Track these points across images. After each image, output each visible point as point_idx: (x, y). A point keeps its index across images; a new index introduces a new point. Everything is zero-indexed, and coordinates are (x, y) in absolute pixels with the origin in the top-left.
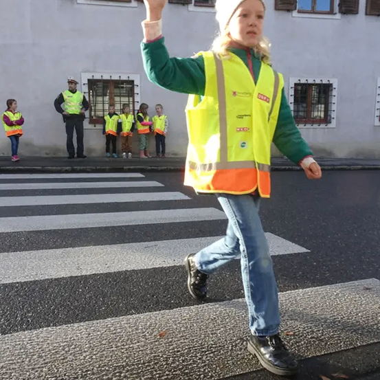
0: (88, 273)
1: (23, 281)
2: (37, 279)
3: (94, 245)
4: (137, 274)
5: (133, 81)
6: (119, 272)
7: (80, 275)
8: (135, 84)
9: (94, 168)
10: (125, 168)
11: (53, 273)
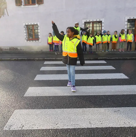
0: (94, 127)
1: (71, 128)
2: (75, 128)
3: (94, 108)
4: (114, 130)
5: (102, 21)
6: (106, 128)
7: (91, 127)
8: (102, 22)
9: (87, 58)
10: (98, 58)
11: (81, 125)
